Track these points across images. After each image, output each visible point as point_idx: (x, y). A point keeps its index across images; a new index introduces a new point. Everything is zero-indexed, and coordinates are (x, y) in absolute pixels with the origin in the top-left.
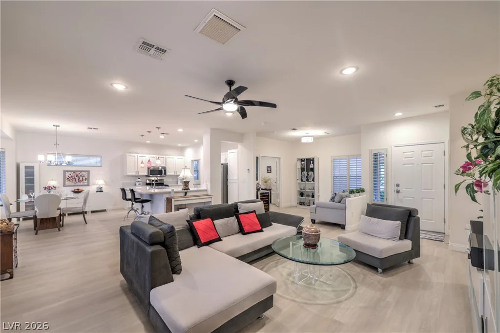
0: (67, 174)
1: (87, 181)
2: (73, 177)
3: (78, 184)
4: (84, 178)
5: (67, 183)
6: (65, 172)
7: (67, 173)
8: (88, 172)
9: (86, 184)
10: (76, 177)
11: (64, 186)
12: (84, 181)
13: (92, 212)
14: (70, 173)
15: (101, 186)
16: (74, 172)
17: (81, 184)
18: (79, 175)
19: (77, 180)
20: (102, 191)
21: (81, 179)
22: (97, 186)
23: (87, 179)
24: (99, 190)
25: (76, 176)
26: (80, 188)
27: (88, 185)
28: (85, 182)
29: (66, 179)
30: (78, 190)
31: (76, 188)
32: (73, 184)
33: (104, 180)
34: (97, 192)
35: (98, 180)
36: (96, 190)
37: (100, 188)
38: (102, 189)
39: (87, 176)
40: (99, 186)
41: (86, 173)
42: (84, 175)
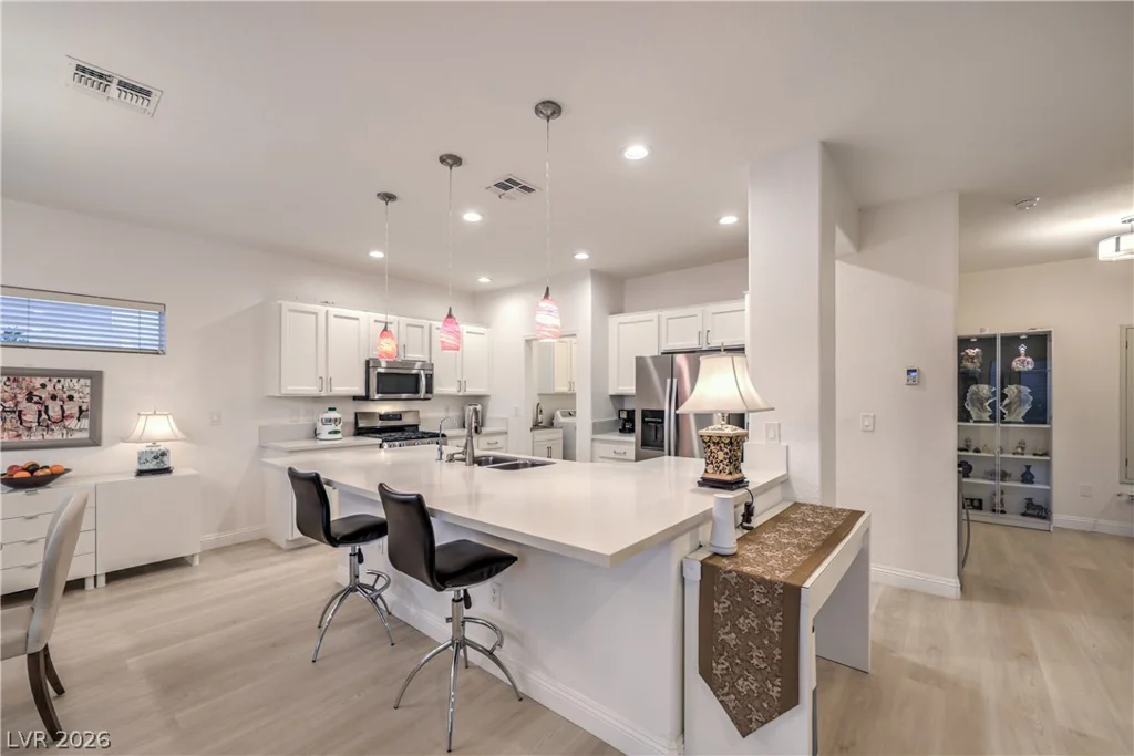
1: (85, 423)
4: (71, 408)
8: (96, 378)
9: (85, 435)
10: (24, 405)
12: (72, 423)
13: (113, 577)
15: (163, 446)
16: (13, 376)
17: (56, 436)
19: (30, 417)
20: (167, 471)
21: (54, 413)
22: (143, 447)
23: (91, 412)
24: (152, 465)
26: (47, 459)
27: (95, 441)
28: (79, 428)
30: (33, 468)
31: (23, 458)
33: (174, 418)
34: (141, 473)
35: (143, 418)
36: (136, 466)
37: (156, 458)
38: (165, 458)
39: (88, 400)
40: (150, 444)
41: (82, 381)
42: (72, 393)
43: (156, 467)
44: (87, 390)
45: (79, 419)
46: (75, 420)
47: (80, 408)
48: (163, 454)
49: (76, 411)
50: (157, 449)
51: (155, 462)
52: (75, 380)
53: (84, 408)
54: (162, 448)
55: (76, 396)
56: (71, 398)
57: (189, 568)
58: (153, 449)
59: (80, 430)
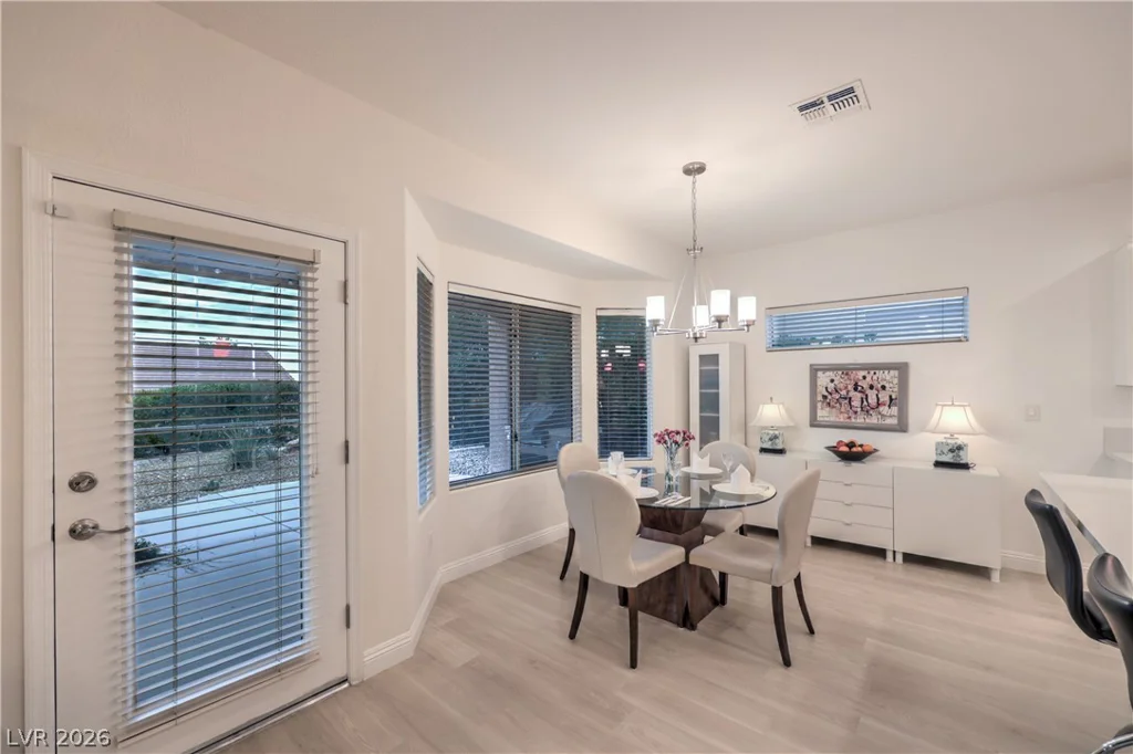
0: (823, 380)
1: (894, 410)
2: (844, 393)
3: (860, 420)
4: (884, 397)
5: (824, 414)
6: (815, 370)
7: (820, 374)
8: (902, 369)
9: (894, 421)
10: (853, 393)
11: (812, 425)
12: (884, 410)
13: (910, 558)
14: (830, 374)
15: (961, 440)
16: (846, 370)
17: (874, 420)
18: (865, 384)
19: (856, 403)
20: (965, 466)
21: (872, 400)
22: (941, 438)
23: (899, 401)
24: (948, 458)
25: (850, 387)
26: (863, 438)
27: (902, 427)
28: (890, 415)
29: (820, 398)
30: (851, 445)
31: (847, 436)
32: (842, 419)
33: (973, 411)
34: (938, 464)
35: (939, 408)
36: (934, 458)
37: (951, 451)
38: (961, 453)
39: (896, 390)
40: (948, 436)
41: (892, 372)
42: (884, 383)
43: (952, 461)
44: (896, 381)
45: (889, 407)
46: (887, 408)
47: (890, 397)
48: (960, 448)
49: (887, 399)
50: (952, 442)
51: (951, 455)
52: (886, 372)
53: (893, 397)
54: (959, 442)
55: (887, 385)
56: (884, 387)
57: (985, 582)
58: (949, 441)
59: (891, 416)
